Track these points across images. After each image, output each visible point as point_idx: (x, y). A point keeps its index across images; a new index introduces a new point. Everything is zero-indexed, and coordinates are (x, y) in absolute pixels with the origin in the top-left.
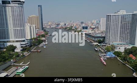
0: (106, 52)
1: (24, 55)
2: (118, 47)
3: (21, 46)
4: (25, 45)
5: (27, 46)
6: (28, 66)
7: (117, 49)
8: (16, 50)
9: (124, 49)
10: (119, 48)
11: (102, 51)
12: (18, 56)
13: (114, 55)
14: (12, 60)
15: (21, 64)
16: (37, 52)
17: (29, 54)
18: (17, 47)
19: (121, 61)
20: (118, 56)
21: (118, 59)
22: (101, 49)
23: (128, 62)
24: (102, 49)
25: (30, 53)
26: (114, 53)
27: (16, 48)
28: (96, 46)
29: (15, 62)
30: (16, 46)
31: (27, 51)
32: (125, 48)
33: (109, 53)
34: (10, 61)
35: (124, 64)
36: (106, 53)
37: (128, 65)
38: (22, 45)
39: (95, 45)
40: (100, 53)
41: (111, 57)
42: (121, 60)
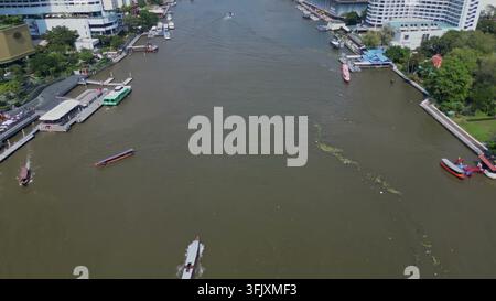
0: (365, 49)
1: (108, 60)
2: (403, 34)
3: (92, 32)
4: (103, 29)
5: (108, 32)
6: (129, 87)
7: (398, 40)
8: (78, 46)
9: (420, 41)
10: (406, 37)
11: (354, 47)
12: (91, 61)
13: (383, 59)
14: (77, 72)
15: (106, 82)
16: (147, 51)
17: (120, 57)
18: (79, 33)
19: (401, 74)
20: (395, 61)
21: (395, 68)
22: (349, 43)
23: (420, 75)
24: (354, 42)
25: (124, 54)
26: (386, 54)
27: (78, 36)
28: (337, 35)
29: (88, 78)
30: (76, 31)
31: (116, 48)
32: (425, 37)
33: (370, 53)
34: (73, 74)
35: (407, 81)
36: (362, 54)
37: (419, 83)
38: (93, 29)
39: (335, 31)
40: (343, 54)
41: (375, 62)
42: (402, 70)
